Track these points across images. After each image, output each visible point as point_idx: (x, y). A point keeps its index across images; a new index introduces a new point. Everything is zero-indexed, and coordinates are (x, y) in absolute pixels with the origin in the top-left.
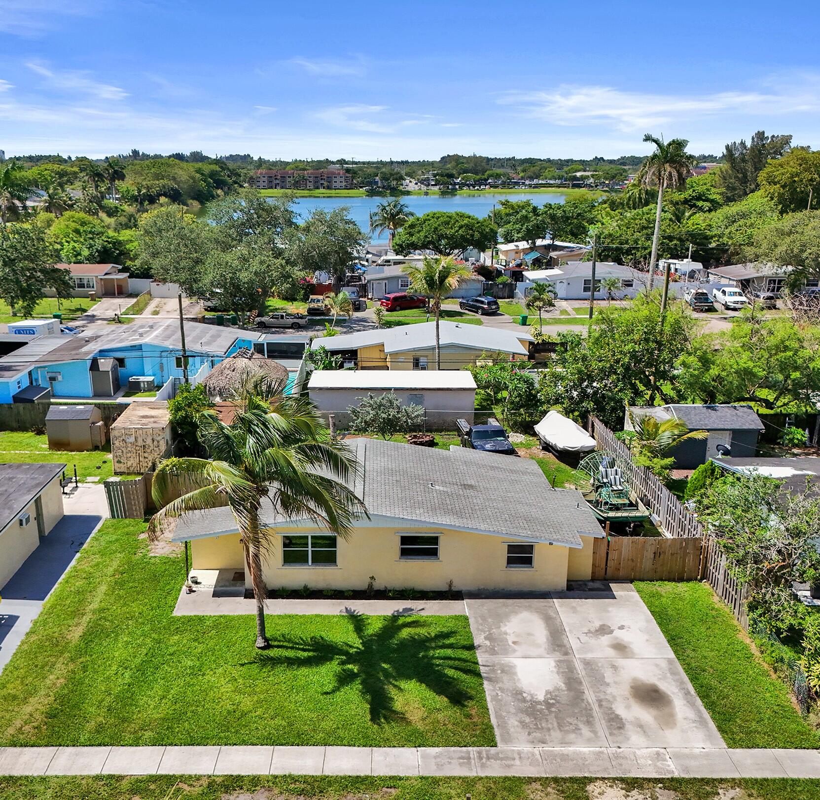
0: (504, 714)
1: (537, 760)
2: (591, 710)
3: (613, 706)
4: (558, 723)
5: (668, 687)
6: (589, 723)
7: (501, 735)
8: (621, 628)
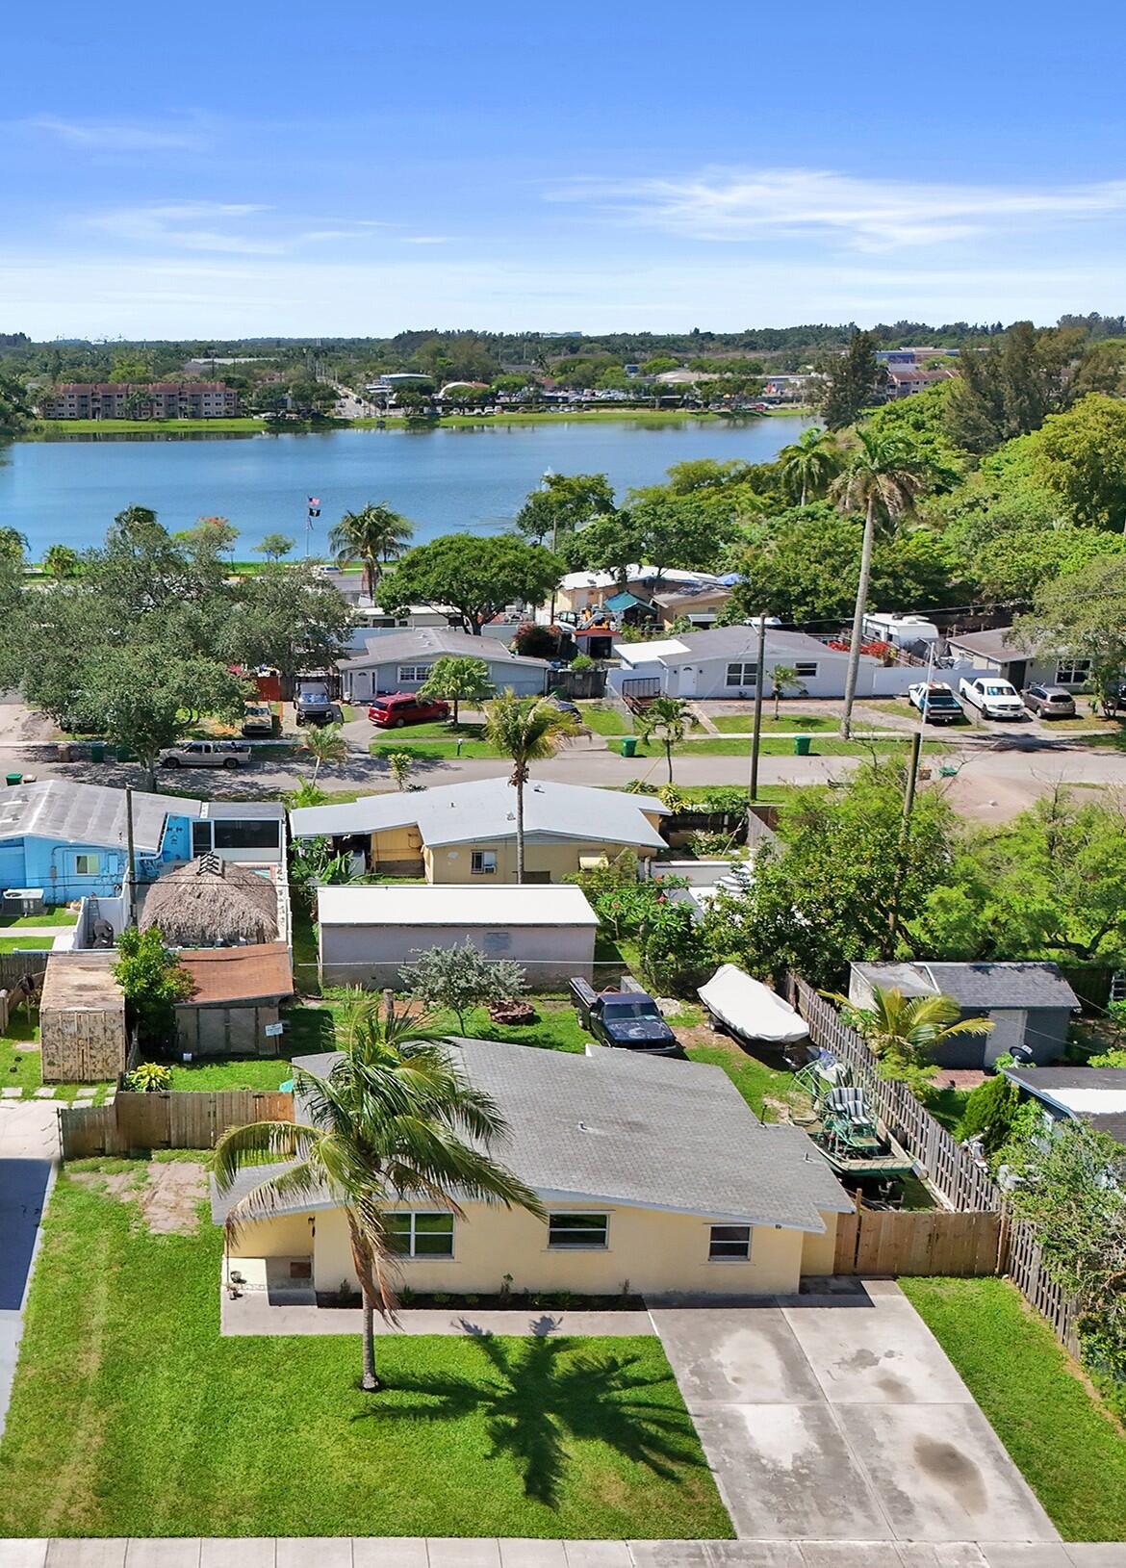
0: (739, 1490)
1: (798, 1559)
2: (863, 1484)
3: (893, 1479)
4: (818, 1504)
5: (970, 1449)
6: (862, 1503)
7: (740, 1523)
8: (890, 1354)
